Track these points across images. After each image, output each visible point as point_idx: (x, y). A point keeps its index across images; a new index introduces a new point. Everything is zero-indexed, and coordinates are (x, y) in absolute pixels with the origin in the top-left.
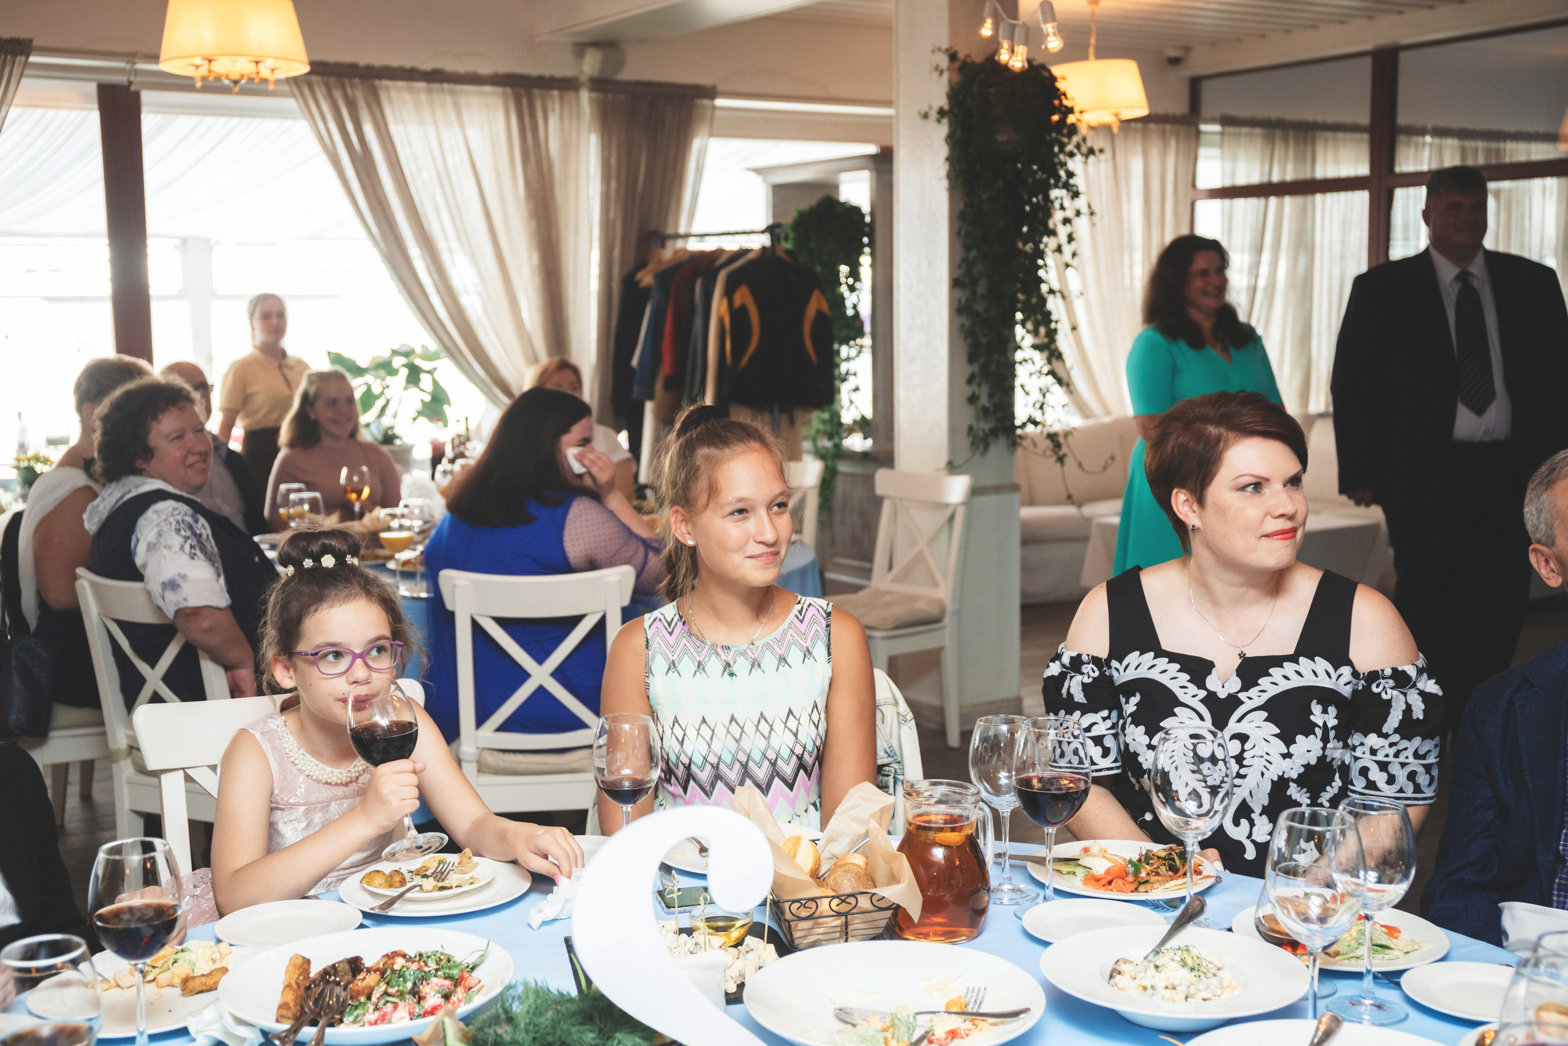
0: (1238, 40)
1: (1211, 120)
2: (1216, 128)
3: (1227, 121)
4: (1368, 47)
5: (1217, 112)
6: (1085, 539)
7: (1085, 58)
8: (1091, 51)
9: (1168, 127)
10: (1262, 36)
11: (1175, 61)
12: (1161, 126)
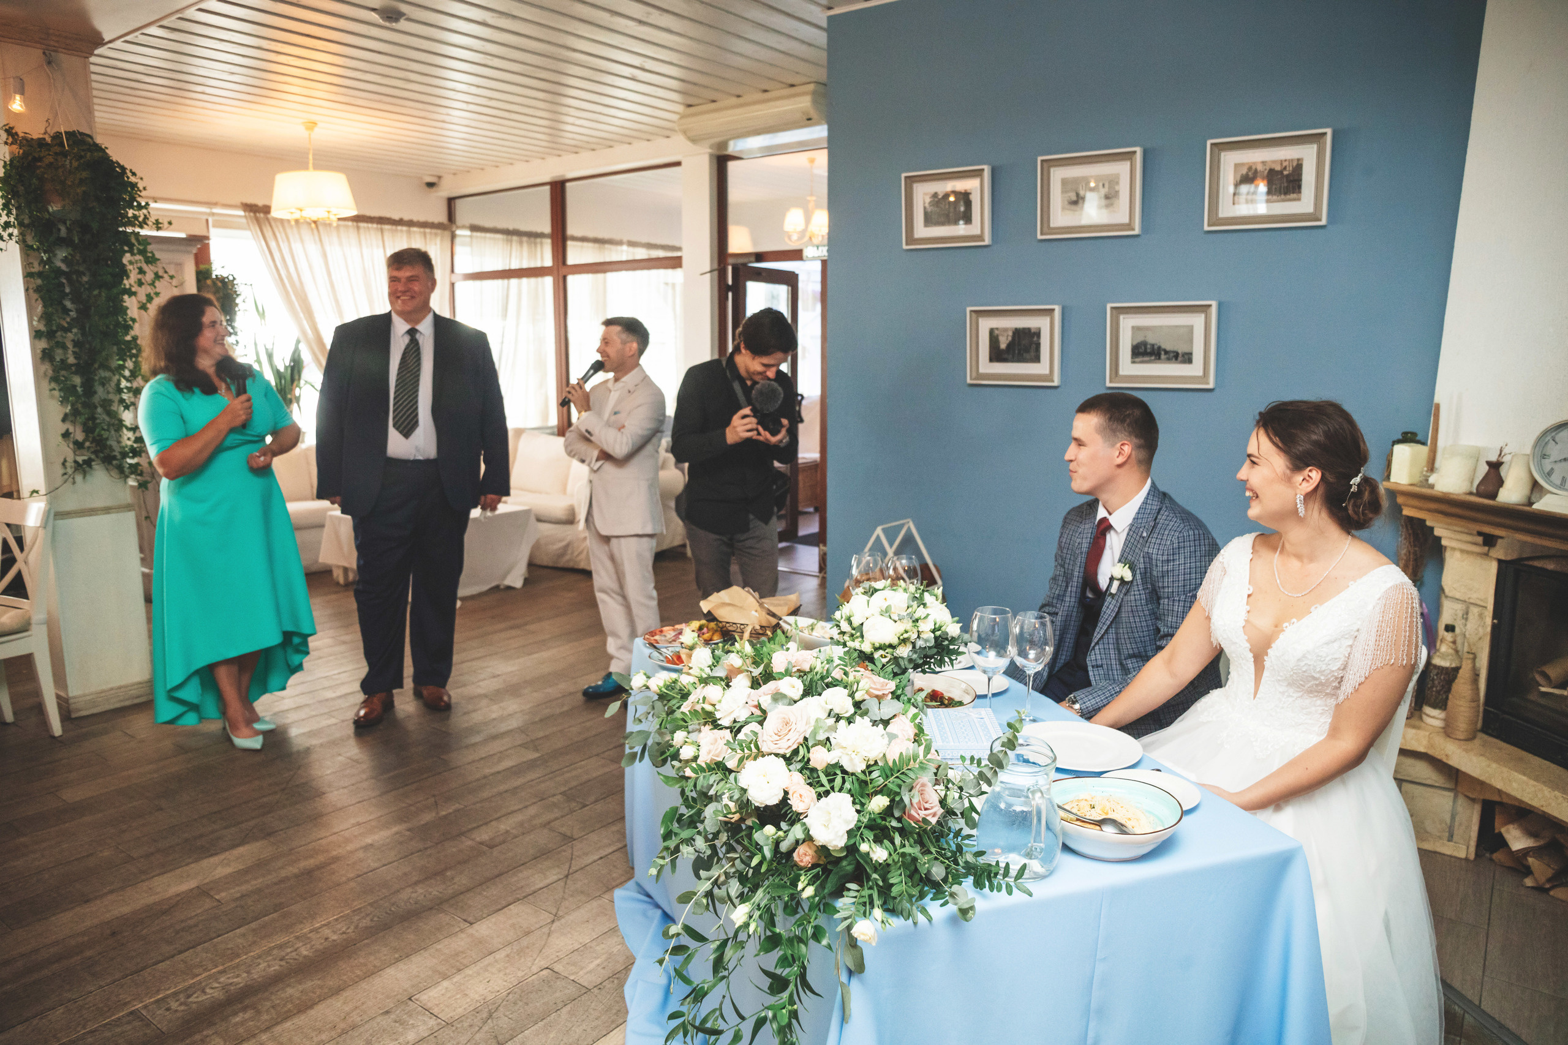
0: (468, 172)
1: (463, 227)
2: (468, 233)
3: (474, 228)
4: (547, 179)
5: (467, 223)
6: (322, 526)
7: (306, 168)
8: (311, 165)
9: (428, 230)
10: (482, 169)
11: (431, 185)
12: (422, 230)
